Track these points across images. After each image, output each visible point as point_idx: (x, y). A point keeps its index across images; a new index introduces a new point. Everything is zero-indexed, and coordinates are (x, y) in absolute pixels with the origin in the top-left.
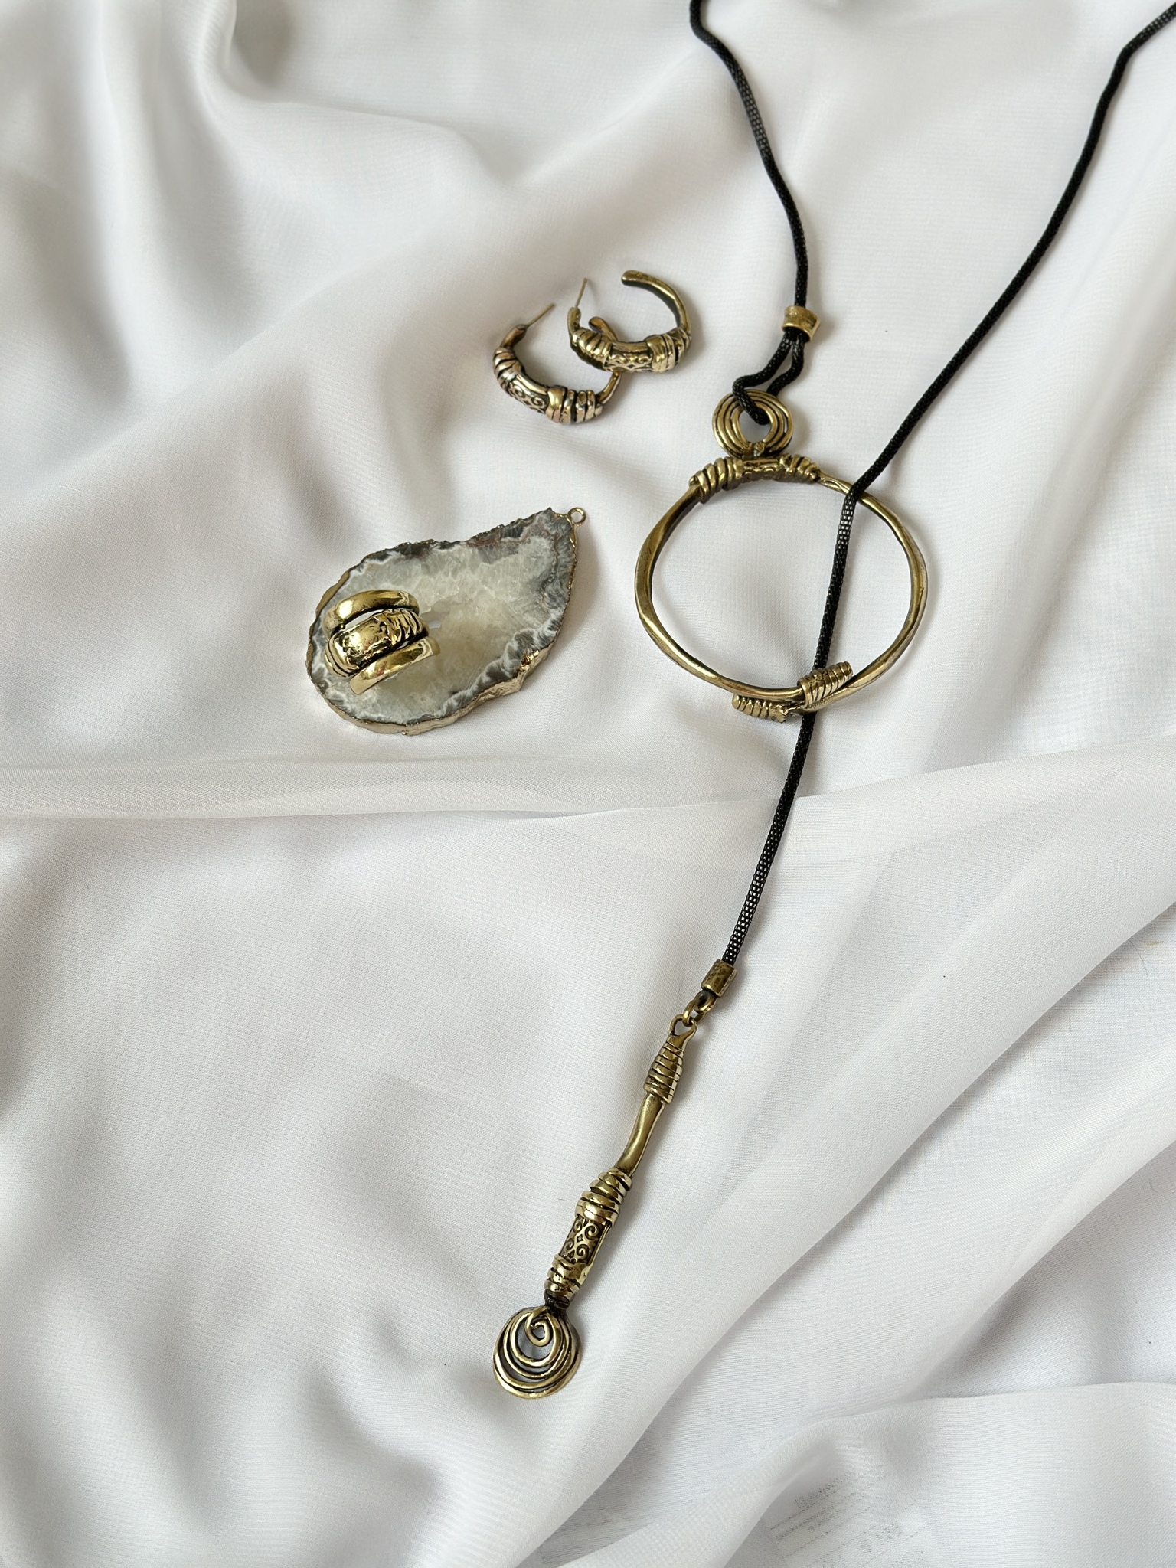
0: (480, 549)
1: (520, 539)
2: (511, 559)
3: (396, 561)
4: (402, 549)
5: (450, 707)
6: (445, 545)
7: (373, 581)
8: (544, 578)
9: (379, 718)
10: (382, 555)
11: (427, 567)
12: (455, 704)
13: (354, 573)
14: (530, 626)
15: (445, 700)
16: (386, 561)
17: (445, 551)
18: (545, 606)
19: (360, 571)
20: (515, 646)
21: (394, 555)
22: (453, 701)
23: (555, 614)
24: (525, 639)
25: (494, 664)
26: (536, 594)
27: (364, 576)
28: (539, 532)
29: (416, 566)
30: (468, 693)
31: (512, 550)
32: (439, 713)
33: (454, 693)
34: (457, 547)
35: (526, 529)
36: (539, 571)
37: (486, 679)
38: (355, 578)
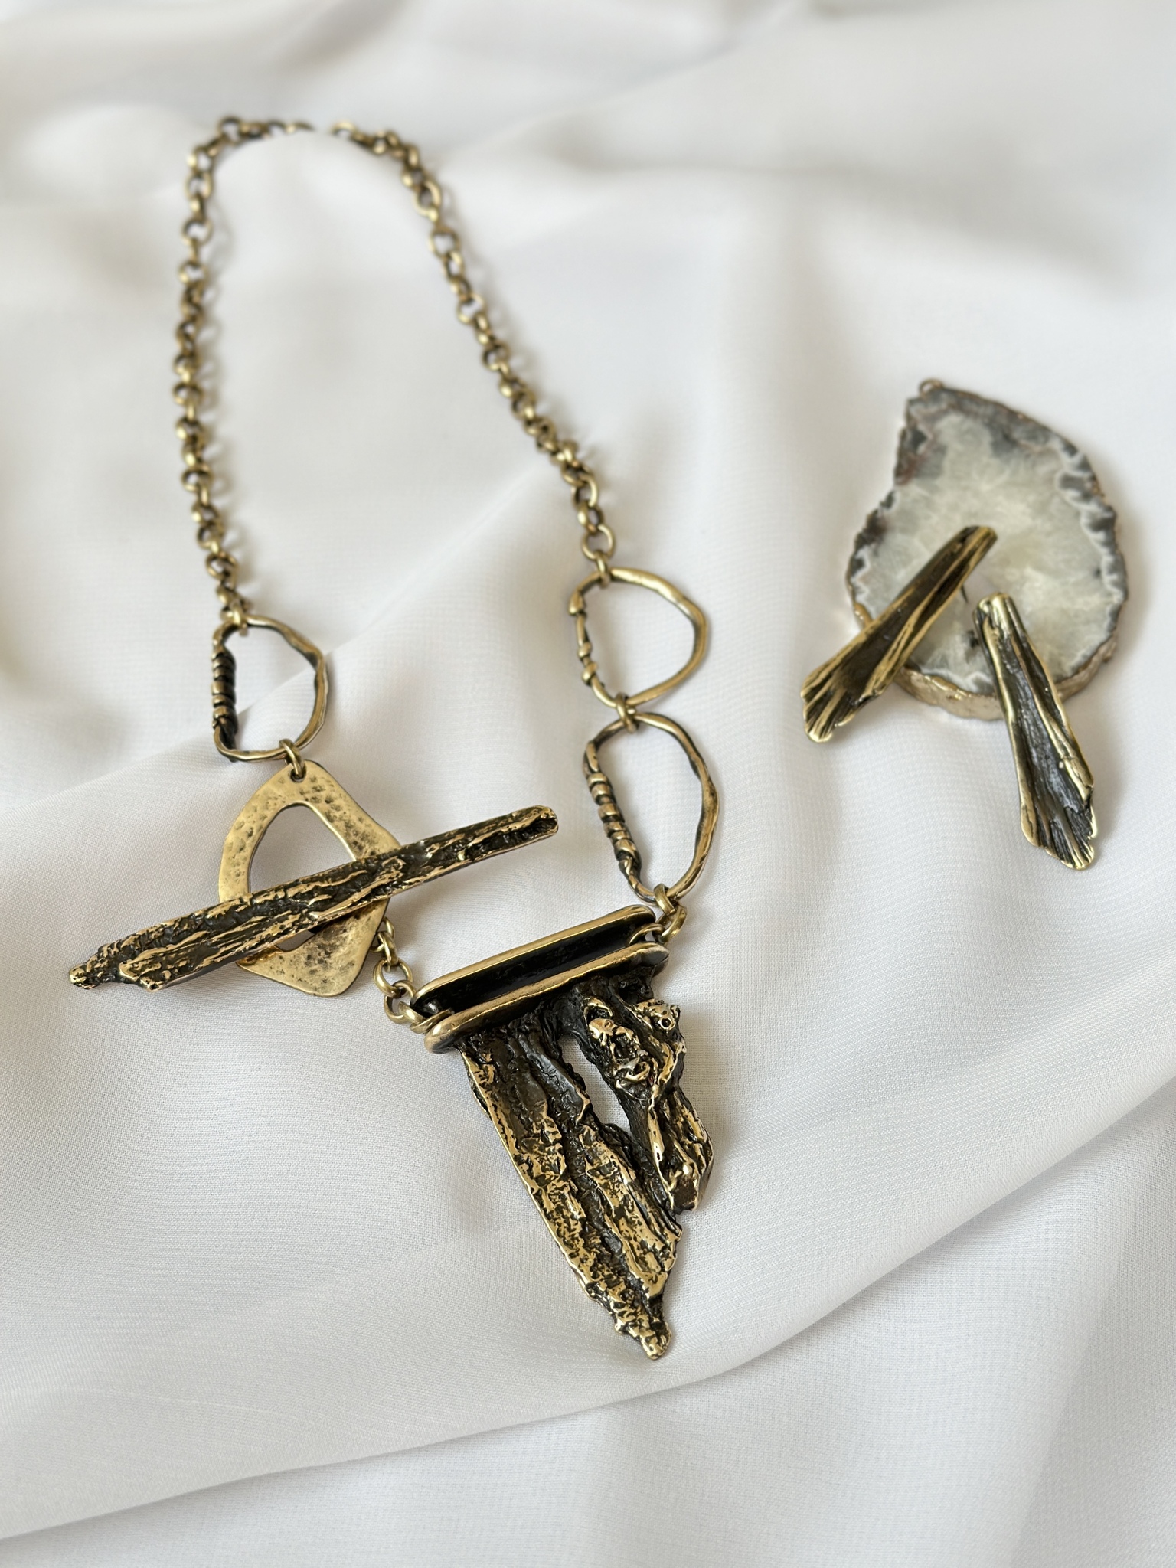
0: (917, 476)
1: (930, 436)
2: (951, 455)
3: (875, 554)
4: (861, 541)
5: (1115, 584)
6: (889, 502)
7: (888, 588)
8: (1000, 436)
9: (1084, 656)
10: (856, 564)
11: (904, 531)
12: (1115, 577)
13: (861, 598)
14: (1054, 472)
15: (1102, 585)
16: (868, 564)
17: (895, 507)
18: (1037, 448)
19: (862, 593)
20: (1071, 494)
21: (865, 553)
22: (1108, 579)
23: (1056, 445)
24: (1068, 482)
25: (1084, 521)
26: (1016, 451)
27: (873, 591)
28: (932, 419)
29: (895, 539)
30: (1106, 559)
31: (941, 450)
32: (1117, 597)
33: (1098, 573)
34: (898, 496)
35: (922, 427)
36: (987, 438)
37: (1101, 536)
38: (869, 599)
